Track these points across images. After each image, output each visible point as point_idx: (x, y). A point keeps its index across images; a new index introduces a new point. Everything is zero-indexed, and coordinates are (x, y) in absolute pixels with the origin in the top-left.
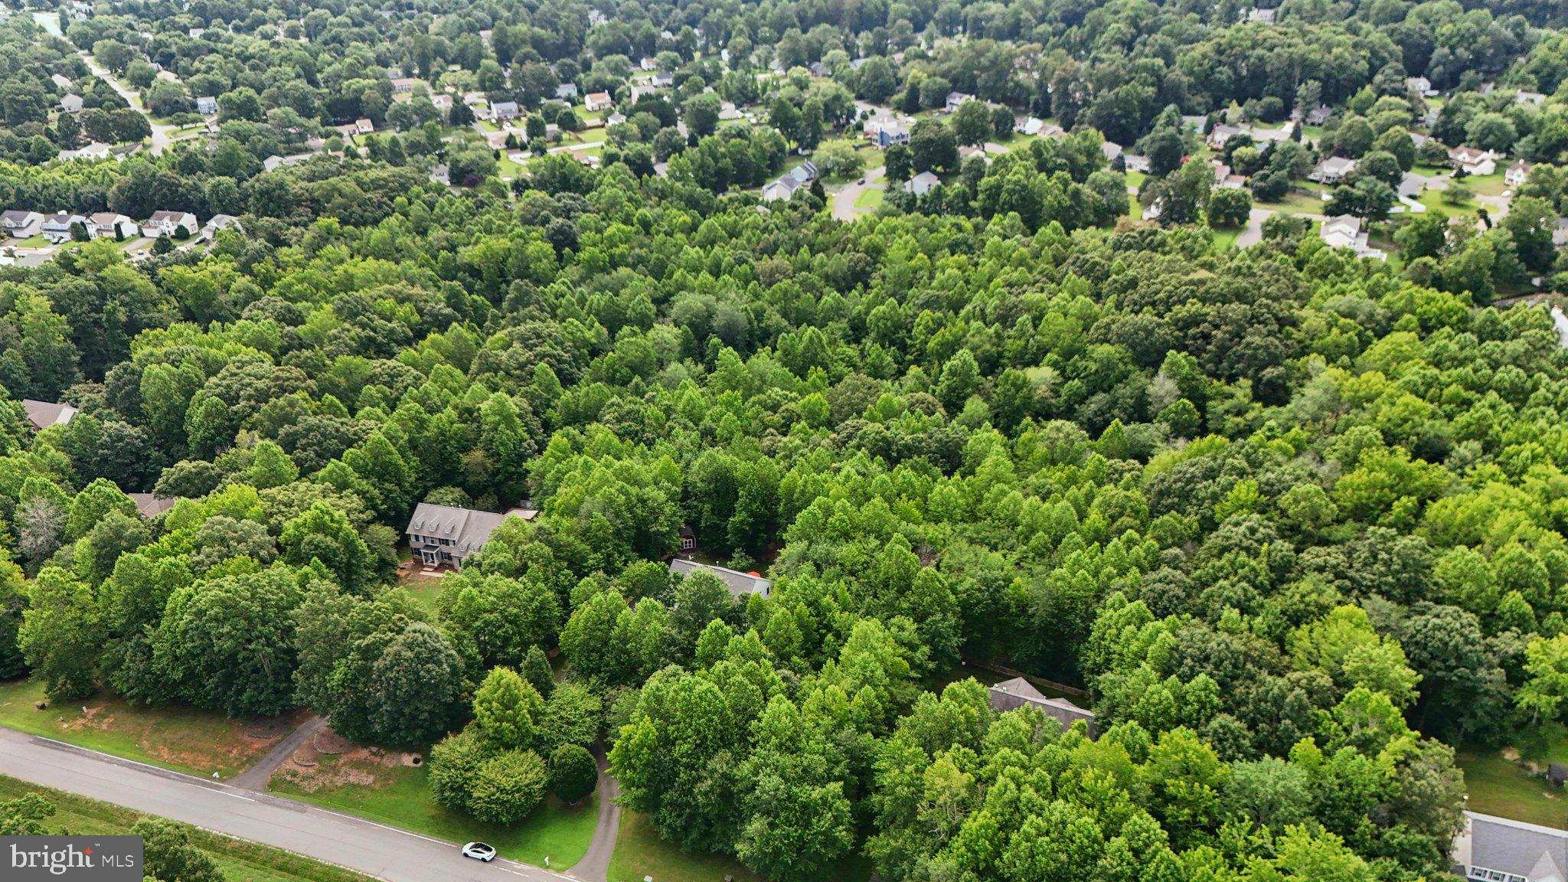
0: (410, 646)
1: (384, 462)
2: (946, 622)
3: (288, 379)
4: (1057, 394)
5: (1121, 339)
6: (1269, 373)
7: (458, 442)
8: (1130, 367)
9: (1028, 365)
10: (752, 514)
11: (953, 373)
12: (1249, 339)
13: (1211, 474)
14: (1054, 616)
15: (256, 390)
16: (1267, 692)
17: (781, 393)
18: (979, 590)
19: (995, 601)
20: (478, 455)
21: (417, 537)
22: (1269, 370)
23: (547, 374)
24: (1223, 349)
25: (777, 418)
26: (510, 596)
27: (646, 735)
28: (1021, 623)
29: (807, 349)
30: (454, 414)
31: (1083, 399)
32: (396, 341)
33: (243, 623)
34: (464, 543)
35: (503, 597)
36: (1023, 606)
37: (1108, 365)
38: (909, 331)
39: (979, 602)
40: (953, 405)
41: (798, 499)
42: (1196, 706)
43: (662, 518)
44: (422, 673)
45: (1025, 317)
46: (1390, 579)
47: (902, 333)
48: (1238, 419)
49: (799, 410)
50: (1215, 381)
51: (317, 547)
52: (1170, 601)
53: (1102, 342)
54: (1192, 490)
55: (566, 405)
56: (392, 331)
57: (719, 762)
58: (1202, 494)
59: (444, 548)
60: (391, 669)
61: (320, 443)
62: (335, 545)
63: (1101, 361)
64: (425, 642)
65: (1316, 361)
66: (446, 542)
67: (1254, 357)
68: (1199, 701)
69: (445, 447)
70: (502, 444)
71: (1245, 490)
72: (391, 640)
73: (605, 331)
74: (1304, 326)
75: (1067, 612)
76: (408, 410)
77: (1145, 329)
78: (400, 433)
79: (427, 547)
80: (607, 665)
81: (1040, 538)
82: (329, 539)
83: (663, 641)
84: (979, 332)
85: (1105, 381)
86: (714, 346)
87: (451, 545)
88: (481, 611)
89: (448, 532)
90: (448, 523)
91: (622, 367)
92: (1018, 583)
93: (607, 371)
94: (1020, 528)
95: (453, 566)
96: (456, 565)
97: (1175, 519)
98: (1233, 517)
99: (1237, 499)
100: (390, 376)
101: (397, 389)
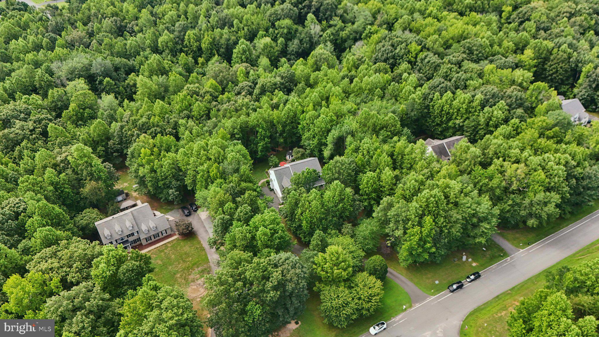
8: (297, 26)
22: (338, 11)
31: (286, 44)
37: (289, 28)
50: (323, 22)
58: (401, 54)
59: (131, 239)
71: (415, 47)
85: (290, 36)
86: (108, 82)
87: (136, 234)
88: (273, 235)
89: (131, 228)
90: (128, 224)
91: (84, 109)
92: (402, 107)
93: (76, 115)
94: (366, 92)
95: (141, 244)
96: (144, 243)
97: (407, 64)
98: (420, 56)
99: (415, 50)
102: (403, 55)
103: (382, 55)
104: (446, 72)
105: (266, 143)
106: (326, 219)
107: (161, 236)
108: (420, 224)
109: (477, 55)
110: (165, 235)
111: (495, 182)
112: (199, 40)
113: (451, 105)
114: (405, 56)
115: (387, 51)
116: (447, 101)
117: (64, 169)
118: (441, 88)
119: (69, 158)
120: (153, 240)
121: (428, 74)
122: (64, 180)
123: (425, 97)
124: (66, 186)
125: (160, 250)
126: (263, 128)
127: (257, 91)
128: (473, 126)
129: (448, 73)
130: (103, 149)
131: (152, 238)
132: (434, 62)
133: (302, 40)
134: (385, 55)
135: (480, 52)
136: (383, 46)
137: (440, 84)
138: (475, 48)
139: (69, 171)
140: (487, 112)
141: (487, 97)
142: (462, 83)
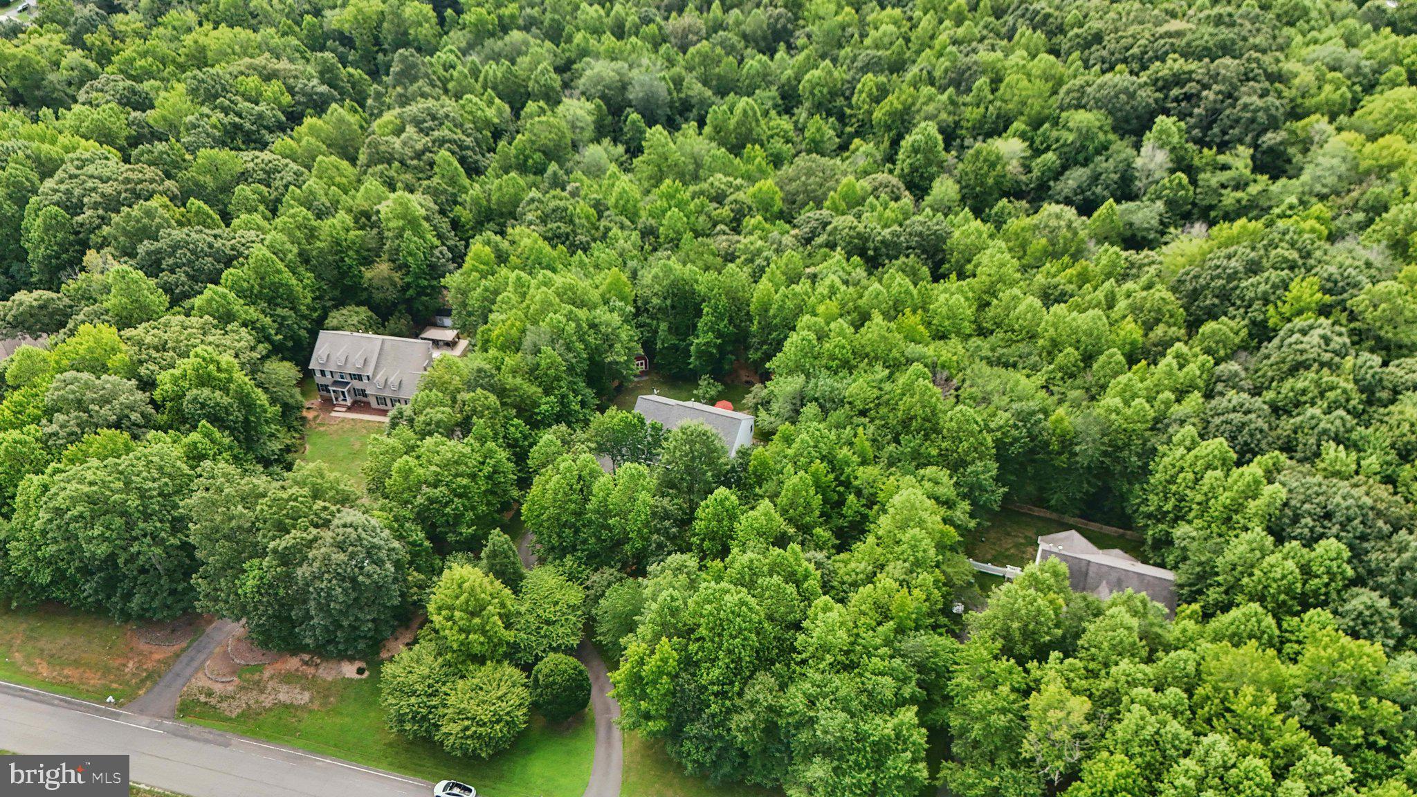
0: (341, 547)
1: (273, 284)
2: (985, 469)
3: (141, 181)
4: (1028, 170)
5: (1099, 104)
6: (1270, 138)
7: (357, 252)
8: (1111, 137)
9: (989, 135)
10: (719, 334)
11: (915, 150)
12: (1245, 99)
13: (1253, 268)
14: (1105, 454)
15: (103, 195)
17: (724, 180)
18: (1015, 427)
19: (1033, 438)
20: (382, 268)
21: (323, 373)
22: (1269, 135)
23: (450, 164)
24: (1213, 115)
25: (725, 212)
26: (456, 462)
27: (664, 661)
28: (1062, 461)
29: (740, 124)
30: (349, 219)
31: (1058, 174)
32: (266, 128)
33: (118, 522)
34: (380, 378)
35: (445, 466)
36: (1067, 442)
37: (1086, 135)
38: (848, 99)
39: (1016, 440)
40: (918, 185)
41: (775, 317)
42: (1326, 579)
43: (618, 346)
45: (982, 81)
47: (840, 101)
48: (1239, 194)
49: (749, 201)
50: (1205, 150)
51: (203, 405)
52: (1252, 435)
53: (1078, 107)
54: (1236, 288)
55: (476, 202)
56: (261, 116)
57: (762, 688)
58: (1250, 294)
59: (356, 384)
61: (190, 263)
62: (226, 400)
63: (1079, 130)
64: (360, 538)
65: (1319, 124)
66: (359, 378)
67: (1253, 120)
68: (1329, 571)
69: (342, 260)
70: (410, 254)
71: (1305, 289)
72: (315, 539)
73: (507, 108)
74: (1296, 82)
75: (1121, 449)
76: (293, 216)
77: (1125, 91)
78: (288, 246)
79: (336, 383)
80: (585, 542)
81: (1069, 355)
82: (218, 393)
83: (654, 514)
84: (930, 99)
85: (1076, 156)
86: (634, 122)
87: (365, 381)
89: (360, 366)
90: (357, 356)
92: (1060, 416)
94: (1040, 342)
96: (374, 404)
97: (1228, 327)
98: (1299, 322)
99: (1299, 299)
100: (265, 172)
101: (277, 189)
102: (1254, 300)
103: (1197, 277)
104: (1304, 392)
105: (710, 344)
106: (577, 532)
108: (654, 649)
112: (880, 97)
113: (1199, 478)
114: (1257, 305)
115: (1219, 270)
116: (1197, 458)
117: (371, 225)
118: (1227, 423)
119: (384, 211)
121: (1264, 376)
122: (354, 243)
123: (1159, 424)
124: (351, 253)
126: (717, 308)
129: (1304, 399)
131: (388, 402)
132: (1304, 352)
133: (1101, 174)
134: (1202, 281)
136: (1229, 257)
137: (1234, 410)
139: (372, 232)
140: (1250, 543)
141: (1307, 506)
142: (1312, 441)
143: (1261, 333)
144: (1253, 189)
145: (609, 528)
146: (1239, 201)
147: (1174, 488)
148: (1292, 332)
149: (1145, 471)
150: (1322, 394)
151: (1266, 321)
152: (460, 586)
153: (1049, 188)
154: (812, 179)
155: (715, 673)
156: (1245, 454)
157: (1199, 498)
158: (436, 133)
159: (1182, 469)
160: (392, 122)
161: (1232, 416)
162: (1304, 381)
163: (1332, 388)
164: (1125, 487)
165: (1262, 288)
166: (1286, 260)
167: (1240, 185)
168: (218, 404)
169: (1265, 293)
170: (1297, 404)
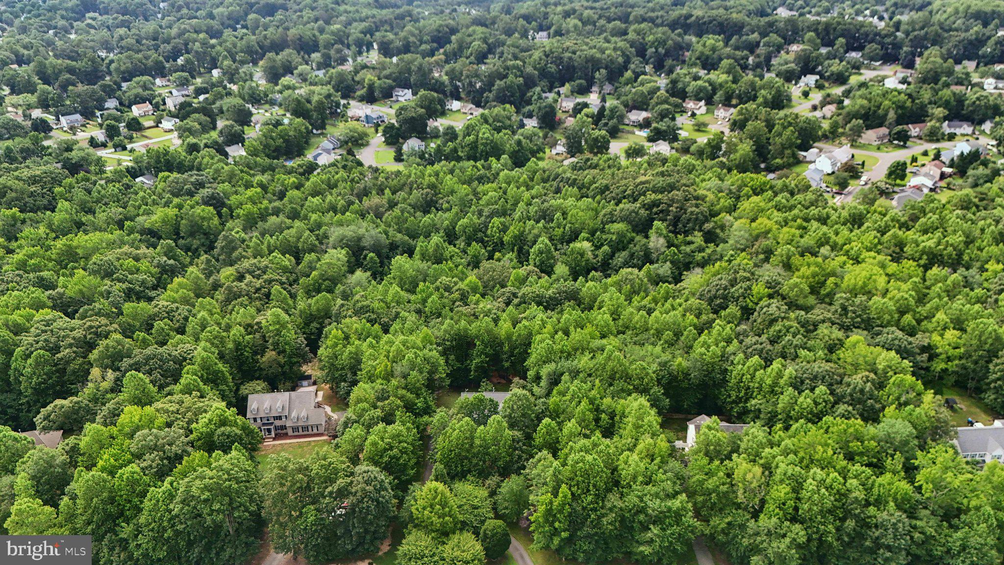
0: (367, 483)
1: (215, 371)
2: (657, 390)
3: (100, 327)
4: (596, 256)
5: (622, 220)
6: (708, 226)
7: (253, 348)
8: (634, 235)
9: (569, 242)
10: (487, 356)
11: (541, 252)
12: (690, 210)
13: (733, 283)
14: (705, 376)
15: (74, 338)
16: (855, 388)
17: (446, 280)
19: (670, 374)
20: (270, 355)
21: (255, 419)
22: (706, 225)
23: (281, 293)
24: (677, 220)
25: (456, 295)
26: (397, 436)
27: (565, 496)
28: (685, 385)
29: (435, 250)
30: (241, 330)
31: (612, 256)
32: (148, 288)
34: (294, 414)
35: (392, 438)
36: (687, 375)
37: (621, 235)
38: (484, 233)
39: (663, 377)
40: (546, 269)
41: (517, 340)
42: (824, 404)
44: (381, 499)
45: (558, 215)
46: (859, 319)
47: (480, 235)
48: (703, 254)
49: (466, 288)
50: (679, 236)
52: (767, 353)
53: (613, 222)
54: (729, 293)
56: (143, 282)
57: (613, 499)
58: (736, 295)
59: (278, 423)
60: (362, 501)
61: (160, 367)
62: (239, 432)
63: (618, 233)
65: (726, 218)
66: (280, 418)
67: (697, 219)
68: (825, 401)
69: (242, 354)
70: (286, 344)
71: (759, 289)
72: (352, 482)
73: (292, 259)
74: (708, 199)
75: (710, 373)
77: (633, 211)
79: (264, 424)
81: (668, 335)
82: (234, 428)
83: (513, 440)
84: (533, 228)
85: (620, 245)
86: (372, 258)
87: (284, 419)
88: (385, 450)
89: (280, 410)
90: (279, 404)
91: (324, 280)
92: (680, 362)
93: (314, 285)
94: (652, 332)
95: (287, 434)
96: (290, 432)
97: (733, 309)
98: (762, 303)
99: (759, 293)
100: (167, 313)
101: (178, 321)
102: (738, 297)
103: (709, 291)
104: (780, 331)
105: (482, 362)
107: (310, 432)
108: (555, 494)
109: (852, 318)
110: (315, 431)
111: (711, 484)
112: (504, 229)
113: (753, 376)
114: (741, 299)
115: (718, 287)
116: (749, 368)
117: (256, 331)
118: (755, 350)
119: (264, 322)
120: (301, 433)
122: (248, 343)
123: (724, 357)
124: (247, 349)
125: (300, 445)
126: (483, 341)
127: (516, 301)
128: (769, 413)
129: (781, 334)
130: (318, 326)
131: (300, 429)
132: (772, 315)
133: (634, 253)
134: (713, 292)
135: (857, 317)
136: (720, 279)
137: (755, 344)
138: (850, 308)
139: (258, 335)
140: (789, 395)
141: (805, 375)
142: (793, 350)
143: (747, 312)
144: (708, 251)
145: (488, 454)
146: (703, 257)
147: (742, 384)
148: (762, 308)
149: (725, 381)
150: (788, 331)
151: (747, 305)
152: (436, 492)
153: (609, 264)
154: (495, 273)
155: (590, 498)
156: (768, 362)
157: (757, 385)
158: (265, 277)
159: (743, 375)
160: (232, 274)
161: (755, 347)
162: (777, 327)
163: (791, 327)
164: (716, 392)
165: (741, 291)
166: (745, 278)
167: (701, 250)
168: (236, 434)
169: (743, 293)
170: (779, 337)
